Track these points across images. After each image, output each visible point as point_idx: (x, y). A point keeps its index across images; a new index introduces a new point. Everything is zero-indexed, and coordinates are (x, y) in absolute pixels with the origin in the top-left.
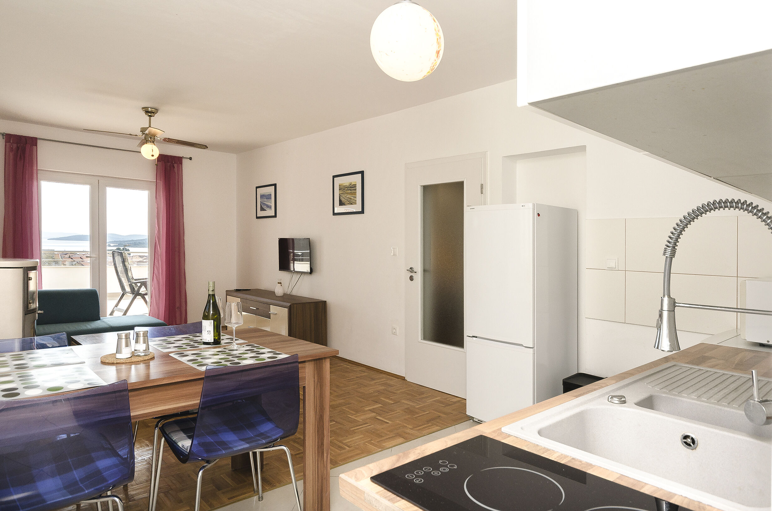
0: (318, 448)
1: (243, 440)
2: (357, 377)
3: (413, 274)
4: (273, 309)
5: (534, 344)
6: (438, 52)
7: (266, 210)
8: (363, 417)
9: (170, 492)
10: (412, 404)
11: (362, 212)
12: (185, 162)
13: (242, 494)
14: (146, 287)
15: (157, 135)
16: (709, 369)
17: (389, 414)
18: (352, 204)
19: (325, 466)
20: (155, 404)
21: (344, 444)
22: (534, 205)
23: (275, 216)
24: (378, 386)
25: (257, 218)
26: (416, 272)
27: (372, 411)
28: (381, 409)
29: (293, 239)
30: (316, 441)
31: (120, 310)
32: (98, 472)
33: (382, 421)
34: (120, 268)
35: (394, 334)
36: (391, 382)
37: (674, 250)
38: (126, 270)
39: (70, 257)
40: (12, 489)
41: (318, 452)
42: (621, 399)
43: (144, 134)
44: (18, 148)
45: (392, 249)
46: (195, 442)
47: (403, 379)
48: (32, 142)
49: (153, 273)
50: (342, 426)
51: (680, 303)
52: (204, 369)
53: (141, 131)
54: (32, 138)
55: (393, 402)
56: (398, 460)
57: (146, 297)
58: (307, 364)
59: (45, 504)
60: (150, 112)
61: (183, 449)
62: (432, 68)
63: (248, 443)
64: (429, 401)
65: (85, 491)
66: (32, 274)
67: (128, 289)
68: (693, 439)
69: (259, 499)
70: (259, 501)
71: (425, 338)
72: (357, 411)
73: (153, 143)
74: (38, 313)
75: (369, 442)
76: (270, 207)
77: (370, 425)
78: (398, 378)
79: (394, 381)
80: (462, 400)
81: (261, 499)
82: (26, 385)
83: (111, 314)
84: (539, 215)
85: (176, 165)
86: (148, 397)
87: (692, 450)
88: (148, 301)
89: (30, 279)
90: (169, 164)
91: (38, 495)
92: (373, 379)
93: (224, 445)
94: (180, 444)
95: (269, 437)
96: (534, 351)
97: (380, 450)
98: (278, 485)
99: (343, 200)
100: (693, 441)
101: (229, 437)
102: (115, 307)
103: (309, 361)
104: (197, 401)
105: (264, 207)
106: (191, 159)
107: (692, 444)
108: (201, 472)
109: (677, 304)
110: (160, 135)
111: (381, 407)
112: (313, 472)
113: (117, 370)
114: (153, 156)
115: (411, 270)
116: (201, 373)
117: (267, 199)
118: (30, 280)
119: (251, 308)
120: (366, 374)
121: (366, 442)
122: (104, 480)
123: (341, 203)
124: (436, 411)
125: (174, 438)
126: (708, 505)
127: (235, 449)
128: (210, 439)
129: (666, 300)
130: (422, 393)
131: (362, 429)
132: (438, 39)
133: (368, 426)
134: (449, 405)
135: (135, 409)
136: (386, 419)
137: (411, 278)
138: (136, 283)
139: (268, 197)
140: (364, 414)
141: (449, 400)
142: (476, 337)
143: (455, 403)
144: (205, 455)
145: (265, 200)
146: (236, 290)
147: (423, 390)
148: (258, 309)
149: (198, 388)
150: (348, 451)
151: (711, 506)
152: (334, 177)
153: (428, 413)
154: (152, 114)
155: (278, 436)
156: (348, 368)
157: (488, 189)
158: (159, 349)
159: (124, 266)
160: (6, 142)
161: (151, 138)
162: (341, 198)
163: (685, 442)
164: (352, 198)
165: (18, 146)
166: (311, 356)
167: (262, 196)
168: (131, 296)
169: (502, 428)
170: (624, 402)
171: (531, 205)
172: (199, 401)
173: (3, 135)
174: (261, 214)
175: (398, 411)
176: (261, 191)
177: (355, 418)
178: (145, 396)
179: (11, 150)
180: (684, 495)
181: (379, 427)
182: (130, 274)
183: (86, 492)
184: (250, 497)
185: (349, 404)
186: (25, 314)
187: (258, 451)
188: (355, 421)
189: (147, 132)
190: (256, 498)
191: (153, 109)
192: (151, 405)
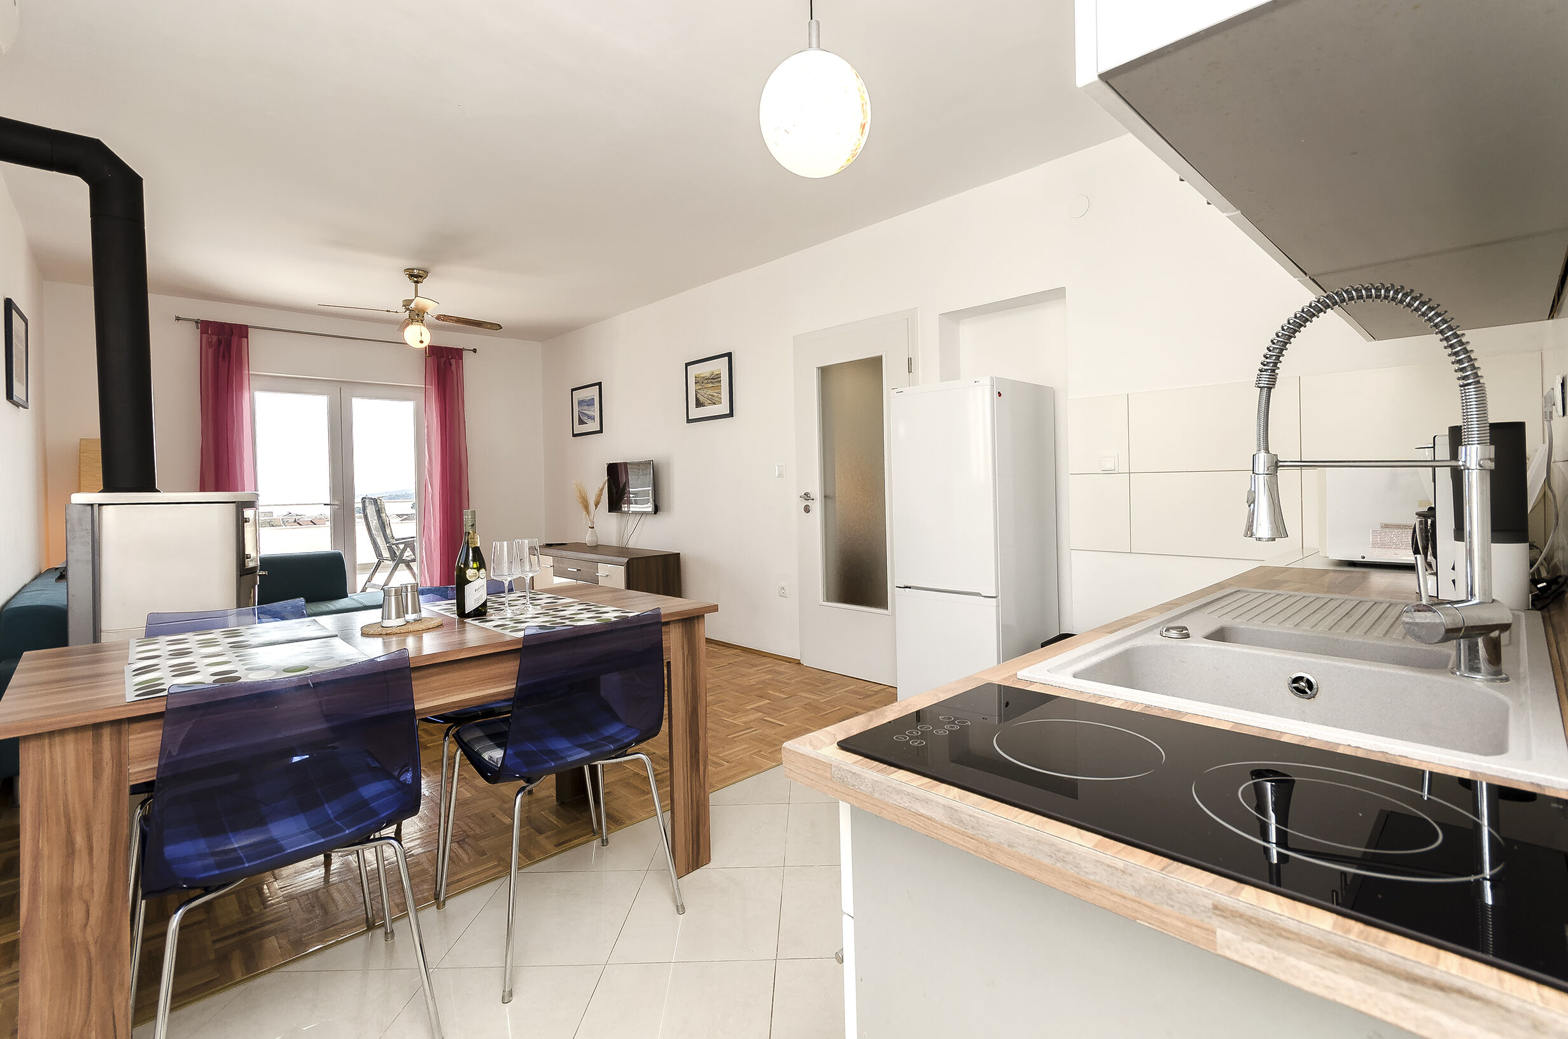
0: (691, 756)
1: (580, 746)
2: (730, 664)
3: (807, 503)
4: (603, 570)
5: (997, 591)
6: (863, 126)
7: (586, 423)
8: (744, 719)
9: (466, 840)
10: (816, 697)
11: (731, 414)
12: (467, 356)
13: (575, 838)
14: (413, 550)
15: (427, 309)
16: (1293, 593)
17: (782, 713)
18: (714, 404)
19: (702, 785)
20: (448, 692)
21: (720, 758)
22: (992, 379)
23: (601, 431)
24: (762, 675)
25: (574, 435)
26: (813, 499)
27: (758, 709)
28: (770, 706)
29: (626, 464)
30: (688, 747)
31: (374, 586)
32: (364, 803)
33: (773, 723)
34: (374, 522)
35: (783, 596)
36: (782, 669)
37: (1274, 375)
38: (383, 526)
39: (295, 521)
40: (230, 835)
41: (692, 764)
42: (1182, 631)
43: (408, 309)
44: (219, 342)
45: (777, 467)
46: (509, 752)
47: (798, 663)
48: (241, 331)
49: (423, 529)
50: (714, 733)
51: (1286, 462)
52: (521, 634)
53: (404, 306)
54: (240, 326)
55: (786, 697)
56: (871, 721)
57: (414, 565)
58: (672, 626)
59: (283, 853)
60: (416, 276)
61: (491, 762)
62: (853, 152)
63: (587, 750)
64: (839, 692)
65: (345, 831)
66: (248, 513)
67: (386, 554)
68: (1309, 683)
69: (603, 842)
70: (603, 846)
71: (828, 599)
72: (735, 712)
73: (422, 322)
74: (259, 575)
75: (758, 753)
76: (592, 418)
77: (756, 730)
78: (790, 662)
79: (784, 667)
80: (887, 688)
81: (605, 842)
82: (249, 666)
83: (364, 590)
84: (1000, 394)
85: (453, 361)
86: (438, 680)
87: (1307, 700)
88: (416, 573)
89: (246, 520)
90: (443, 360)
91: (273, 841)
92: (754, 666)
93: (554, 755)
94: (486, 756)
95: (618, 740)
96: (998, 602)
97: (774, 764)
98: (628, 822)
99: (701, 399)
100: (1310, 685)
101: (560, 744)
102: (368, 583)
103: (674, 621)
104: (510, 686)
105: (585, 419)
106: (475, 351)
107: (1307, 690)
108: (520, 796)
109: (1281, 464)
110: (432, 309)
111: (769, 703)
112: (684, 795)
113: (384, 643)
114: (421, 342)
115: (807, 497)
116: (516, 641)
117: (588, 406)
118: (246, 522)
119: (569, 569)
120: (742, 658)
121: (754, 754)
122: (374, 813)
123: (699, 404)
124: (851, 705)
125: (477, 748)
126: (1400, 756)
127: (569, 759)
128: (530, 747)
129: (1262, 457)
130: (828, 681)
131: (745, 736)
132: (863, 105)
133: (753, 731)
134: (871, 696)
135: (420, 699)
136: (779, 720)
137: (807, 509)
138: (396, 545)
139: (590, 403)
140: (746, 715)
141: (868, 689)
142: (910, 588)
143: (877, 692)
144: (525, 770)
145: (586, 407)
146: (547, 544)
147: (829, 676)
148: (580, 570)
149: (512, 666)
150: (729, 768)
151: (1407, 757)
152: (687, 365)
153: (839, 709)
154: (420, 280)
155: (632, 738)
156: (715, 652)
157: (918, 365)
158: (448, 614)
159: (379, 517)
160: (201, 333)
161: (418, 315)
162: (698, 396)
163: (1297, 689)
164: (715, 394)
165: (220, 339)
166: (677, 613)
167: (581, 403)
168: (391, 564)
169: (1019, 673)
170: (1187, 636)
171: (988, 382)
172: (514, 686)
173: (197, 322)
174: (579, 429)
175: (795, 708)
176: (580, 395)
177: (733, 722)
178: (433, 678)
179: (210, 344)
180: (1353, 745)
181: (769, 731)
182: (388, 532)
183: (347, 832)
184: (588, 841)
185: (721, 701)
186: (241, 576)
187: (599, 763)
188: (736, 725)
189: (412, 306)
190: (596, 843)
191: (420, 272)
192: (443, 693)
